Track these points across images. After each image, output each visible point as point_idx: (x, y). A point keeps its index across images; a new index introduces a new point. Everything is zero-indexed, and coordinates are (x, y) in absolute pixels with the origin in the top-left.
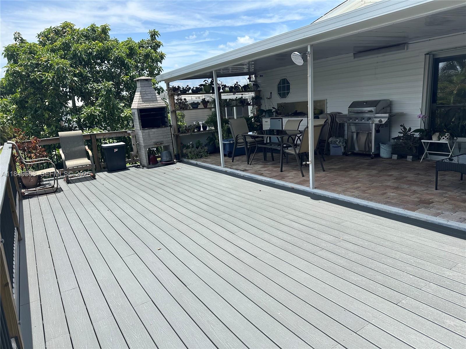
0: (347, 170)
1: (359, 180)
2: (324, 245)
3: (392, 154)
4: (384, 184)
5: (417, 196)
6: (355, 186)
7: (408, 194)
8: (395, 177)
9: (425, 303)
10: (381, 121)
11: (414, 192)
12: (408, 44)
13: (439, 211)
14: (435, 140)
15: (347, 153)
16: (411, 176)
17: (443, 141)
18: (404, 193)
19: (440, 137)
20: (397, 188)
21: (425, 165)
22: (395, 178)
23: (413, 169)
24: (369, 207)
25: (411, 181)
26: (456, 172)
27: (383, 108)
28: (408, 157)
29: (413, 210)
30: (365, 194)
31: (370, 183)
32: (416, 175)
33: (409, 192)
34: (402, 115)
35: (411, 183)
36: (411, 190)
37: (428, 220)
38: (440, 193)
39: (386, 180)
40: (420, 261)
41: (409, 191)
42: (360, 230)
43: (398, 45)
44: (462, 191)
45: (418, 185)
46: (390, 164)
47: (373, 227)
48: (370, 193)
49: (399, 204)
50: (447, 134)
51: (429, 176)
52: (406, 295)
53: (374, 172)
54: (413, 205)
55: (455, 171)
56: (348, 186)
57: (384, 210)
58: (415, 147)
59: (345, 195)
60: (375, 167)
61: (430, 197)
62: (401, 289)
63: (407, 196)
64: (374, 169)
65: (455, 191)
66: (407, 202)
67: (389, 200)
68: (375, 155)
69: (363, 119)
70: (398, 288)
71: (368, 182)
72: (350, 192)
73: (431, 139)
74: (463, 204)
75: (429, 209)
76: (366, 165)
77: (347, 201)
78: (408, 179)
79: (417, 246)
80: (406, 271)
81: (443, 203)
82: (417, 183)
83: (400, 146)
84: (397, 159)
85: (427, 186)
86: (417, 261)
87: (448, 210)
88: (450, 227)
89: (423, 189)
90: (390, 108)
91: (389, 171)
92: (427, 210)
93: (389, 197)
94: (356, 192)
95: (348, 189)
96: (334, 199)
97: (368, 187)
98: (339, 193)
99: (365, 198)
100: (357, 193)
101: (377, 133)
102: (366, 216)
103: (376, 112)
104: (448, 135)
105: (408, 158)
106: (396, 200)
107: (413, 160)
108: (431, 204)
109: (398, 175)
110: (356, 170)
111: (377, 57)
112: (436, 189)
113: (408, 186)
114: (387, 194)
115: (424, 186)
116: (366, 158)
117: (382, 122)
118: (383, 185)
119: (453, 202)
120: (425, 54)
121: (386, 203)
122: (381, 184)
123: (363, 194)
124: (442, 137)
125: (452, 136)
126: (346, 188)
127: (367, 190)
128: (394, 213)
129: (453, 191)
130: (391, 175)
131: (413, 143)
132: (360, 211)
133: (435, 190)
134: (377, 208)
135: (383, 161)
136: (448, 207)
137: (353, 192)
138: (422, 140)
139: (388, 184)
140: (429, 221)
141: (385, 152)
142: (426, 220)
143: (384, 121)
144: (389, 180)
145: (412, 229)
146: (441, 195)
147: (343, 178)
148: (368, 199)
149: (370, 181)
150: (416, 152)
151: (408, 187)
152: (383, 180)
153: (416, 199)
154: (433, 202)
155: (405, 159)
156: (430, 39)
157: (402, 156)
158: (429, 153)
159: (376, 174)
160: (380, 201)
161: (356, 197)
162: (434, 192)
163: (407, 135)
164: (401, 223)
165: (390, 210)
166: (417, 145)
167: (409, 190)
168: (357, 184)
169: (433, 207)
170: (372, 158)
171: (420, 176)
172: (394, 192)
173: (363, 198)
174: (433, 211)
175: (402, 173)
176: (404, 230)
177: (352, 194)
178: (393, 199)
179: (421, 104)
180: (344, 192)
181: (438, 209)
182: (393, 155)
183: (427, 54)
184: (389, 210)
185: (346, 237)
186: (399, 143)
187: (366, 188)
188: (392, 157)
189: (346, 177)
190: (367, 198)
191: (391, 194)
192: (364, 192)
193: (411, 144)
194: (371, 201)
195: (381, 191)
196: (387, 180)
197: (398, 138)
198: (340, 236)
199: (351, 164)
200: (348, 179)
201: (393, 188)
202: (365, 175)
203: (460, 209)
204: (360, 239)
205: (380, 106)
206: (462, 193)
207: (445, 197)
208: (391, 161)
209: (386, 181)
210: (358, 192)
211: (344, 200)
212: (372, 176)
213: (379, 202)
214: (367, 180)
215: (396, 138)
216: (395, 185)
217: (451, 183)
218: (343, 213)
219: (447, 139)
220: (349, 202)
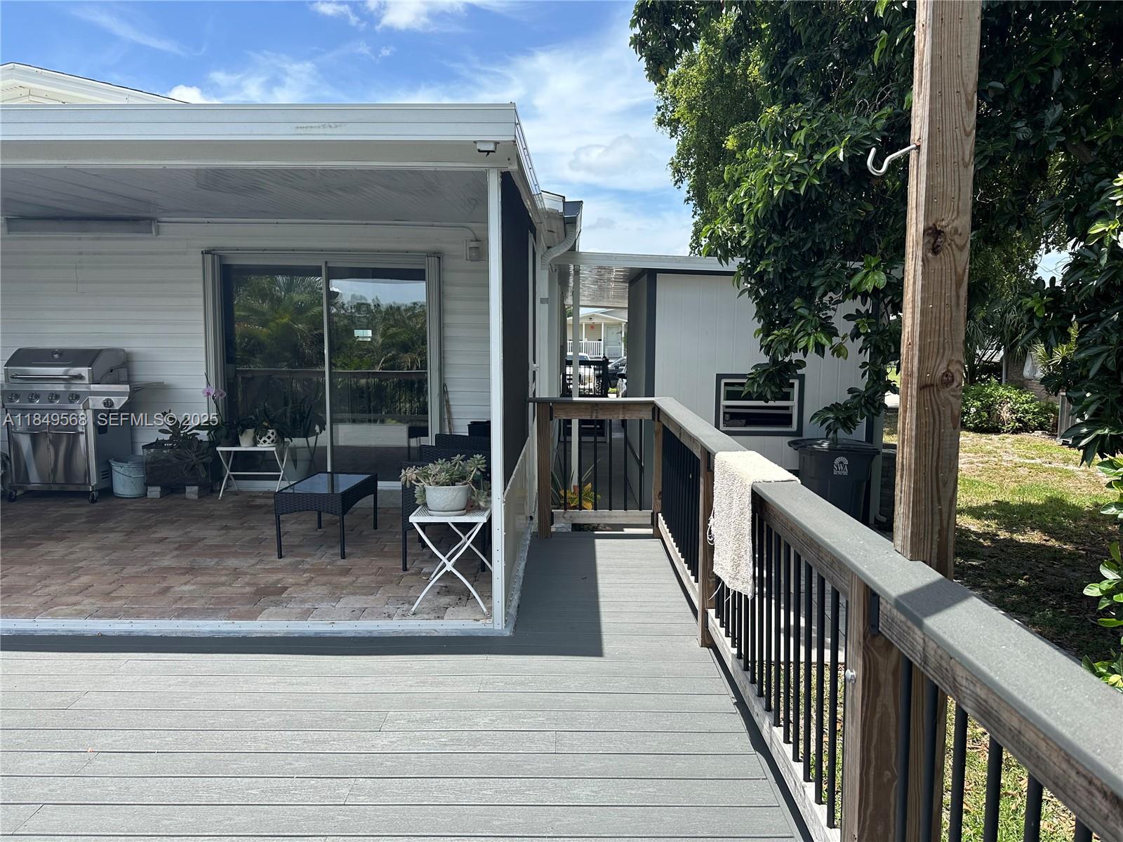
0: (29, 541)
1: (80, 564)
2: (38, 790)
3: (147, 484)
4: (155, 565)
5: (247, 580)
6: (75, 584)
7: (223, 579)
8: (175, 543)
9: (368, 834)
10: (108, 403)
11: (236, 573)
12: (158, 222)
13: (307, 606)
14: (245, 445)
15: (11, 494)
16: (212, 535)
17: (265, 446)
18: (213, 579)
19: (258, 439)
20: (190, 570)
21: (231, 505)
22: (177, 545)
23: (207, 517)
24: (135, 634)
25: (217, 546)
26: (302, 513)
27: (111, 371)
28: (188, 489)
29: (252, 616)
30: (114, 603)
31: (116, 570)
32: (224, 532)
33: (226, 575)
34: (160, 389)
35: (219, 551)
36: (228, 569)
37: (292, 633)
38: (290, 564)
39: (155, 554)
40: (315, 735)
41: (224, 572)
42: (135, 705)
43: (136, 220)
44: (332, 552)
45: (235, 555)
46: (148, 511)
47: (170, 686)
48: (127, 598)
49: (215, 609)
50: (271, 431)
51: (251, 528)
52: (322, 834)
53: (114, 538)
54: (247, 604)
55: (300, 511)
56: (53, 588)
57: (180, 635)
58: (204, 463)
59: (54, 616)
60: (111, 524)
61: (275, 577)
62: (304, 825)
63: (223, 584)
64: (111, 530)
65: (319, 554)
66: (230, 600)
67: (185, 603)
68: (99, 491)
69: (37, 397)
70: (298, 826)
71: (107, 567)
72: (68, 605)
73: (238, 444)
74: (345, 579)
75: (285, 605)
76: (82, 520)
77: (65, 634)
78: (209, 542)
79: (294, 701)
80: (297, 773)
81: (307, 584)
82: (233, 550)
83: (167, 465)
84: (161, 497)
85: (257, 552)
86: (310, 738)
87: (322, 599)
88: (340, 635)
89: (253, 562)
90: (128, 371)
91: (154, 529)
92: (279, 609)
93: (181, 597)
94: (87, 601)
95: (56, 597)
96: (19, 636)
97: (114, 582)
98: (33, 614)
99: (116, 613)
100: (87, 603)
101: (100, 433)
102: (138, 664)
103: (93, 378)
104: (273, 434)
105: (190, 492)
106: (203, 601)
107: (201, 495)
108: (282, 593)
109: (180, 536)
110: (60, 539)
111: (80, 239)
112: (280, 557)
113: (216, 560)
114: (172, 590)
115: (251, 553)
116: (72, 501)
117: (112, 404)
118: (154, 569)
119: (324, 579)
120: (202, 252)
121: (180, 614)
122: (145, 568)
123: (108, 601)
124: (261, 439)
125: (281, 436)
126: (50, 595)
127: (115, 590)
128: (208, 635)
129: (314, 555)
130: (162, 540)
131: (197, 456)
132: (115, 654)
133: (278, 560)
134: (158, 633)
135: (126, 505)
136: (318, 592)
137: (74, 604)
138: (217, 446)
139: (166, 564)
140: (294, 633)
141: (125, 481)
142: (288, 633)
143: (119, 402)
144: (163, 554)
145: (267, 663)
146: (295, 568)
147: (27, 569)
148: (128, 615)
149: (112, 563)
150: (207, 477)
151: (217, 562)
152: (147, 556)
153: (248, 589)
154: (286, 588)
155: (183, 495)
156: (209, 220)
157: (172, 489)
158: (233, 475)
159: (121, 542)
160: (163, 612)
161: (91, 616)
162: (278, 564)
163: (180, 437)
164: (235, 655)
165: (196, 629)
166: (209, 459)
167: (222, 569)
168: (79, 577)
169: (290, 599)
170: (93, 501)
171: (233, 533)
172: (189, 581)
173: (114, 615)
174: (295, 607)
175: (188, 530)
176: (251, 672)
177: (75, 610)
178: (193, 599)
179: (205, 363)
180: (47, 607)
181: (303, 601)
182: (150, 489)
183: (208, 252)
184: (192, 631)
185: (104, 740)
186: (163, 457)
187: (110, 584)
188: (148, 494)
189: (35, 563)
190: (125, 611)
191: (184, 587)
192: (107, 595)
193: (194, 458)
194: (138, 616)
195: (154, 584)
196: (158, 553)
197: (158, 444)
198: (82, 746)
199: (34, 525)
200: (45, 568)
201: (182, 572)
202: (90, 548)
203: (344, 592)
204: (146, 732)
205: (102, 364)
206: (332, 555)
207: (305, 571)
208: (148, 504)
209: (155, 556)
210: (91, 600)
211: (56, 634)
212: (114, 548)
213: (162, 616)
214: (104, 562)
215: (152, 444)
216: (185, 563)
217: (302, 538)
218: (66, 670)
219: (272, 441)
220: (71, 634)
